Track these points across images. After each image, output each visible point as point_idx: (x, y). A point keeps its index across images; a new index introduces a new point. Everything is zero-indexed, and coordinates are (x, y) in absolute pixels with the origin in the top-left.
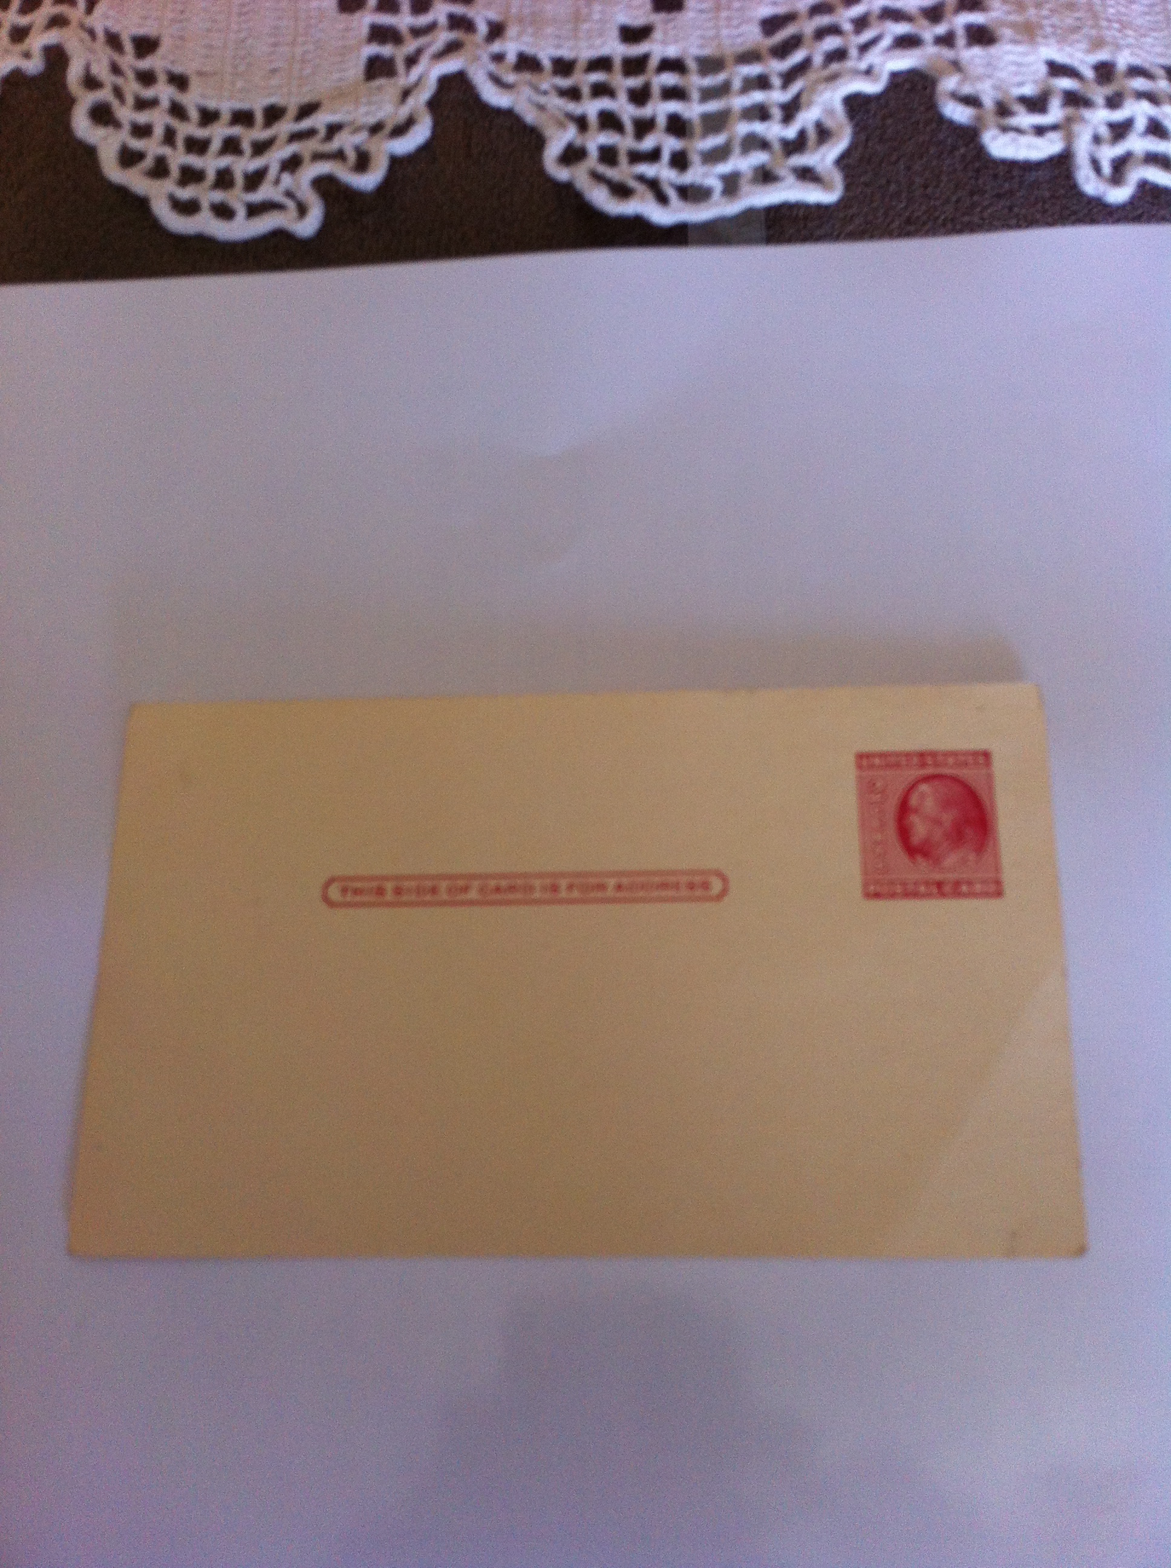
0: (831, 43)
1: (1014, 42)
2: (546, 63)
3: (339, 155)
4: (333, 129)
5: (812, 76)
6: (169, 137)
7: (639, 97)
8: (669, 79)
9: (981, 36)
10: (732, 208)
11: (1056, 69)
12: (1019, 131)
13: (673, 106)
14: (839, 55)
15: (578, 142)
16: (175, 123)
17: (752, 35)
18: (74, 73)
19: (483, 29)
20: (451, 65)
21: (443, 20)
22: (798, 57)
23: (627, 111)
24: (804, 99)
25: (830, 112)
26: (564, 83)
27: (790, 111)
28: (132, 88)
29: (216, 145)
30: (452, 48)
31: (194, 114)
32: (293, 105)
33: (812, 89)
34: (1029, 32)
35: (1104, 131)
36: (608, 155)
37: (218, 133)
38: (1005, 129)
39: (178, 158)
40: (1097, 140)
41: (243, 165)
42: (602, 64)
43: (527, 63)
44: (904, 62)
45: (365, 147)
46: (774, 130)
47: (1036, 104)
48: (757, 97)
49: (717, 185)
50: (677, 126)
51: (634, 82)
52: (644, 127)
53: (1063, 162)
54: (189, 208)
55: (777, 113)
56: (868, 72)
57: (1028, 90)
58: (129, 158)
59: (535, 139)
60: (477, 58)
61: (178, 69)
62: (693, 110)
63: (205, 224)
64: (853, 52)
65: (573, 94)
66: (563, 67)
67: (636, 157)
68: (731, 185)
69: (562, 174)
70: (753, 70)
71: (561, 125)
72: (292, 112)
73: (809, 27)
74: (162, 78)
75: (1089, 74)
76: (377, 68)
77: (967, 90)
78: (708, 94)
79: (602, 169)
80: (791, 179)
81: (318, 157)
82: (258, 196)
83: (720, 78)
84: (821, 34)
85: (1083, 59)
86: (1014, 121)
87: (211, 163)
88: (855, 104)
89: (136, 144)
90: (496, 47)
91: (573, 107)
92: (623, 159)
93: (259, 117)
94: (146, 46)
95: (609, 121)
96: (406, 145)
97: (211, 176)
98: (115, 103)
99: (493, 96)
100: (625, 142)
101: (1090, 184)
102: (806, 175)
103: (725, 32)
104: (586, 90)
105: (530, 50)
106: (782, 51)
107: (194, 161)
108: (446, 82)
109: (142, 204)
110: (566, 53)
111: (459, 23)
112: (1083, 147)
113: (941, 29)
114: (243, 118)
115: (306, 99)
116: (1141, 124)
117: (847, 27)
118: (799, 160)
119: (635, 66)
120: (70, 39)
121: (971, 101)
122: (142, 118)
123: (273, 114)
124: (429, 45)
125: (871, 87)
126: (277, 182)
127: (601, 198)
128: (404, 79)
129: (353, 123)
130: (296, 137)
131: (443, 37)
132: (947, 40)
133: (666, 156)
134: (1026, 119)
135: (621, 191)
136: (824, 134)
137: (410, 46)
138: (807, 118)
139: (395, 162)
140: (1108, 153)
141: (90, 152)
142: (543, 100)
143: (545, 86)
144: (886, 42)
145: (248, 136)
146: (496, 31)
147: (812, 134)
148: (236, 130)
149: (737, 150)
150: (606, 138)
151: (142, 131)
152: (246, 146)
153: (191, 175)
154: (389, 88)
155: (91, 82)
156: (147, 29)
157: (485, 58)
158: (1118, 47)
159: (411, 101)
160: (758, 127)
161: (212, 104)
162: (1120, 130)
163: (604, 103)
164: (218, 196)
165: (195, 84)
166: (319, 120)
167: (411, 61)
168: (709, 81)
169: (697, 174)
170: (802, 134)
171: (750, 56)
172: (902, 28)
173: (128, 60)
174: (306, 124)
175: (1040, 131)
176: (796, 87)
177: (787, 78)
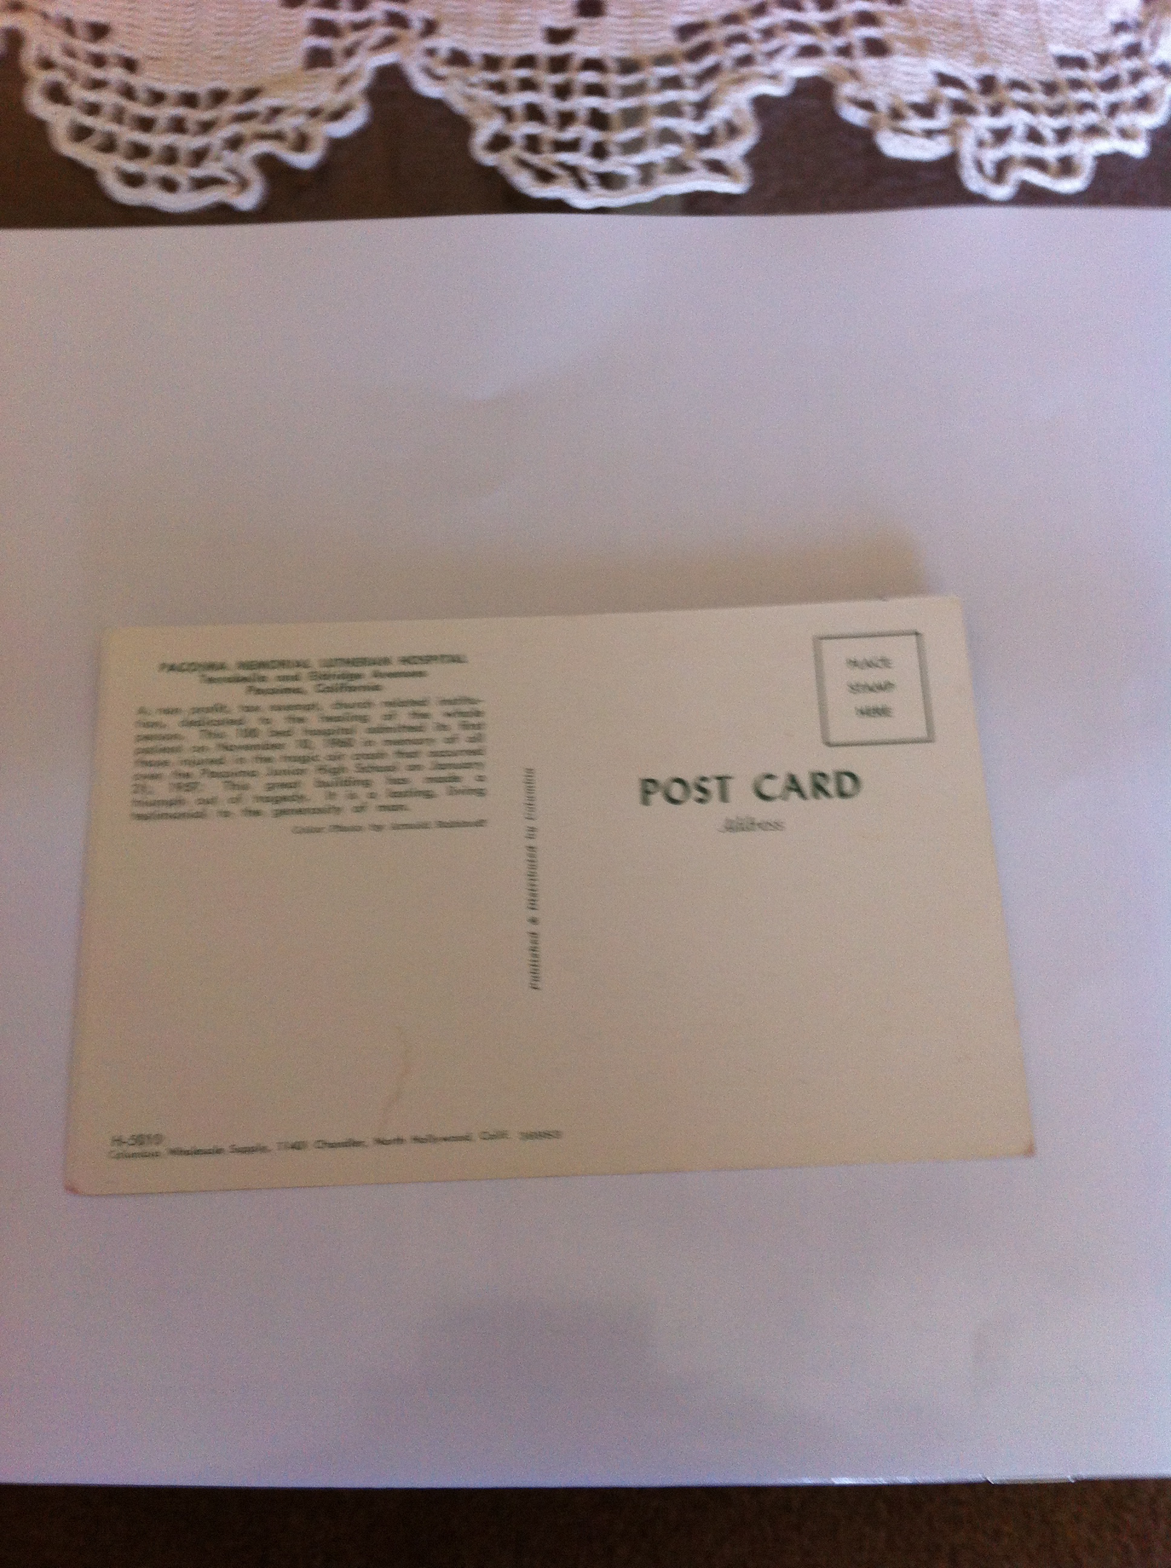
0: (740, 49)
2: (476, 59)
3: (280, 136)
4: (276, 112)
5: (723, 78)
6: (118, 115)
7: (562, 92)
8: (590, 77)
9: (877, 48)
11: (945, 80)
12: (910, 133)
13: (594, 102)
14: (746, 61)
15: (505, 131)
17: (668, 41)
18: (29, 56)
19: (417, 25)
20: (386, 58)
21: (379, 15)
22: (708, 61)
24: (715, 100)
25: (738, 111)
26: (493, 77)
27: (702, 108)
28: (83, 69)
29: (161, 124)
30: (388, 42)
31: (143, 95)
32: (236, 90)
33: (723, 89)
34: (920, 46)
37: (165, 113)
38: (896, 131)
41: (187, 143)
43: (458, 58)
44: (807, 69)
45: (304, 129)
46: (686, 126)
47: (926, 110)
48: (671, 95)
49: (633, 173)
53: (949, 164)
54: (135, 181)
55: (688, 109)
57: (919, 98)
60: (411, 53)
61: (127, 53)
64: (760, 58)
65: (500, 87)
66: (492, 63)
67: (558, 146)
70: (668, 71)
71: (488, 115)
72: (235, 95)
74: (113, 61)
75: (973, 84)
77: (864, 95)
78: (625, 91)
79: (527, 156)
80: (702, 170)
81: (258, 137)
82: (201, 171)
83: (637, 78)
84: (730, 41)
86: (903, 124)
87: (157, 140)
89: (88, 121)
90: (429, 43)
91: (500, 99)
93: (204, 100)
94: (99, 31)
96: (343, 129)
97: (157, 151)
98: (67, 83)
99: (428, 88)
102: (717, 167)
103: (642, 37)
104: (512, 85)
105: (462, 47)
107: (141, 138)
108: (380, 72)
109: (91, 175)
110: (495, 50)
113: (839, 41)
114: (189, 100)
115: (247, 85)
116: (1020, 131)
117: (755, 36)
118: (710, 153)
120: (29, 25)
121: (867, 105)
122: (92, 96)
123: (219, 97)
124: (367, 38)
125: (777, 90)
126: (220, 158)
128: (343, 69)
129: (289, 108)
130: (238, 118)
131: (381, 32)
132: (845, 51)
133: (586, 145)
135: (544, 177)
137: (351, 38)
138: (717, 115)
141: (41, 128)
142: (471, 91)
143: (474, 79)
144: (790, 51)
145: (194, 116)
146: (430, 28)
148: (181, 111)
149: (652, 142)
150: (532, 128)
151: (93, 109)
152: (191, 124)
153: (140, 152)
154: (327, 76)
155: (44, 63)
156: (100, 17)
157: (419, 52)
158: (997, 62)
159: (348, 90)
160: (672, 123)
161: (160, 86)
163: (529, 97)
164: (164, 170)
165: (144, 67)
166: (261, 104)
167: (349, 52)
168: (627, 80)
170: (712, 131)
172: (804, 39)
173: (80, 43)
174: (248, 107)
176: (709, 87)
177: (700, 79)
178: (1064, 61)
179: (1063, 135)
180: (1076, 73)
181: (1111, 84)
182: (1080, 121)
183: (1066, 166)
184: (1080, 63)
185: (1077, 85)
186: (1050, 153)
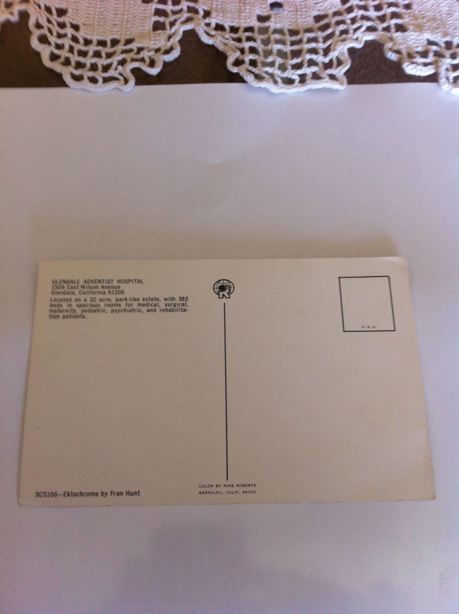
0: (342, 27)
1: (414, 31)
2: (227, 28)
3: (142, 60)
4: (140, 50)
5: (335, 39)
7: (266, 42)
8: (277, 36)
9: (401, 28)
10: (303, 89)
11: (431, 43)
13: (279, 47)
14: (345, 32)
17: (310, 22)
18: (32, 22)
19: (202, 13)
20: (189, 27)
22: (329, 31)
23: (260, 46)
25: (343, 54)
26: (235, 36)
27: (326, 51)
29: (91, 53)
30: (189, 20)
31: (82, 41)
34: (420, 28)
35: (450, 67)
36: (253, 63)
37: (92, 49)
38: (411, 63)
39: (75, 58)
40: (447, 70)
41: (101, 62)
42: (250, 29)
43: (219, 28)
44: (370, 37)
45: (153, 57)
47: (425, 54)
48: (313, 45)
49: (297, 78)
51: (264, 37)
52: (268, 53)
54: (79, 78)
55: (321, 52)
56: (357, 39)
57: (420, 49)
58: (54, 57)
60: (200, 24)
62: (288, 48)
63: (85, 84)
65: (239, 40)
66: (234, 30)
68: (303, 78)
69: (234, 70)
70: (311, 35)
71: (235, 51)
73: (333, 20)
74: (68, 25)
75: (443, 45)
77: (396, 48)
79: (251, 68)
81: (133, 60)
82: (108, 74)
83: (298, 38)
85: (440, 40)
86: (415, 60)
87: (89, 61)
89: (57, 52)
90: (207, 21)
91: (238, 45)
92: (259, 65)
93: (109, 43)
94: (61, 12)
95: (253, 50)
96: (170, 58)
97: (88, 65)
99: (206, 40)
100: (260, 58)
101: (445, 86)
102: (332, 77)
104: (244, 39)
105: (221, 23)
106: (322, 29)
108: (186, 33)
110: (235, 24)
111: (192, 10)
112: (443, 71)
113: (385, 25)
114: (102, 43)
115: (128, 37)
121: (398, 52)
122: (60, 42)
123: (115, 42)
124: (180, 18)
126: (116, 69)
127: (250, 79)
128: (169, 31)
129: (147, 48)
131: (185, 15)
132: (387, 29)
134: (419, 60)
135: (259, 78)
136: (340, 62)
137: (172, 18)
138: (333, 55)
140: (452, 75)
142: (226, 42)
143: (227, 36)
144: (363, 29)
145: (104, 51)
146: (207, 14)
147: (335, 61)
148: (100, 48)
150: (253, 56)
151: (59, 47)
153: (79, 65)
154: (162, 35)
157: (203, 24)
159: (172, 40)
161: (89, 37)
162: (456, 67)
163: (251, 44)
164: (91, 74)
165: (82, 28)
166: (134, 46)
167: (172, 24)
168: (294, 38)
169: (290, 73)
171: (310, 30)
174: (129, 47)
176: (329, 42)
177: (326, 39)
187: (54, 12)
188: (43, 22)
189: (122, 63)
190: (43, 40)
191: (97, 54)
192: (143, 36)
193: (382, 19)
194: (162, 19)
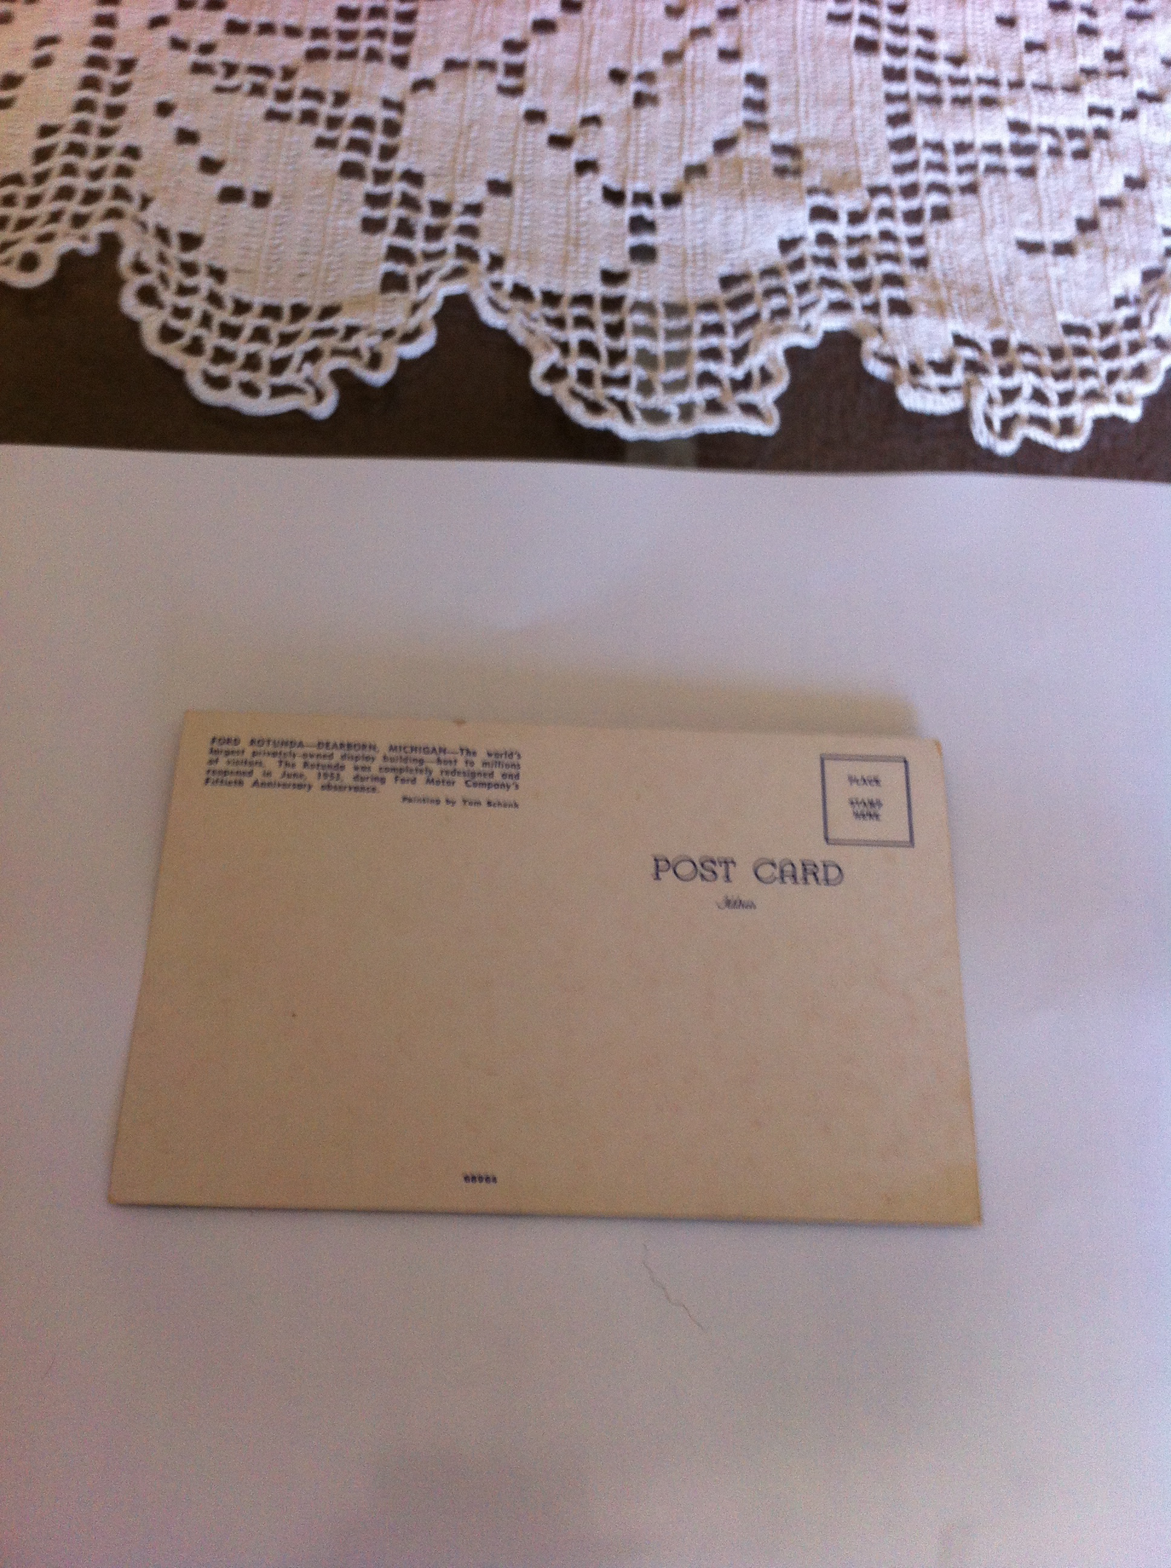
0: (777, 302)
1: (928, 315)
2: (538, 295)
3: (355, 353)
4: (351, 331)
5: (759, 327)
6: (206, 320)
7: (615, 330)
8: (640, 318)
9: (901, 308)
10: (686, 431)
11: (960, 341)
12: (927, 388)
13: (642, 342)
14: (782, 313)
15: (561, 363)
16: (211, 309)
17: (712, 289)
18: (125, 259)
19: (485, 259)
20: (456, 287)
21: (451, 248)
22: (749, 310)
23: (603, 341)
24: (752, 347)
25: (773, 359)
26: (551, 312)
27: (739, 355)
28: (176, 276)
29: (247, 332)
30: (458, 273)
31: (229, 305)
32: (317, 304)
33: (760, 338)
34: (941, 309)
35: (997, 395)
36: (585, 377)
37: (250, 322)
38: (915, 386)
39: (212, 340)
40: (990, 401)
41: (269, 352)
42: (584, 299)
43: (521, 292)
44: (836, 323)
45: (376, 349)
46: (725, 370)
47: (944, 367)
48: (713, 341)
49: (675, 411)
50: (646, 359)
51: (612, 318)
52: (616, 357)
53: (962, 417)
54: (219, 383)
55: (728, 356)
56: (807, 329)
57: (938, 356)
58: (168, 334)
59: (523, 357)
60: (479, 285)
61: (218, 264)
62: (660, 347)
63: (233, 398)
64: (795, 311)
65: (559, 323)
66: (551, 299)
67: (608, 381)
68: (687, 412)
69: (545, 389)
70: (711, 318)
71: (547, 348)
72: (316, 311)
73: (759, 287)
74: (203, 271)
75: (987, 347)
76: (393, 283)
77: (887, 350)
78: (671, 334)
79: (580, 389)
80: (737, 412)
81: (336, 352)
82: (281, 380)
83: (683, 322)
84: (769, 293)
85: (984, 336)
86: (924, 380)
87: (242, 348)
88: (793, 355)
89: (176, 324)
90: (496, 276)
91: (557, 334)
92: (598, 382)
93: (287, 313)
94: (190, 241)
95: (588, 348)
96: (414, 350)
97: (241, 358)
98: (160, 288)
99: (490, 317)
100: (600, 368)
101: (983, 437)
102: (750, 409)
103: (689, 286)
104: (570, 321)
105: (523, 282)
106: (735, 304)
107: (228, 344)
108: (449, 300)
109: (178, 375)
110: (555, 287)
111: (463, 252)
112: (978, 407)
113: (868, 299)
114: (272, 311)
115: (328, 302)
116: (1027, 391)
117: (792, 290)
118: (745, 397)
119: (612, 304)
120: (126, 231)
121: (891, 361)
122: (184, 302)
123: (299, 311)
124: (439, 269)
125: (808, 342)
126: (299, 369)
127: (577, 412)
128: (415, 294)
129: (366, 328)
130: (318, 333)
131: (450, 263)
132: (873, 308)
133: (634, 382)
134: (933, 379)
135: (594, 408)
136: (766, 377)
137: (422, 267)
138: (754, 362)
139: (404, 364)
140: (999, 413)
141: (133, 327)
142: (533, 325)
143: (535, 313)
144: (823, 304)
145: (277, 328)
146: (497, 262)
147: (756, 376)
148: (266, 322)
149: (693, 381)
150: (585, 363)
151: (182, 313)
152: (274, 335)
153: (222, 356)
154: (401, 301)
155: (140, 268)
156: (194, 229)
157: (486, 285)
158: (1011, 327)
159: (420, 314)
160: (712, 367)
161: (246, 298)
162: (1010, 395)
163: (585, 334)
164: (246, 376)
165: (231, 278)
166: (339, 322)
167: (422, 280)
168: (674, 324)
169: (660, 400)
170: (748, 376)
171: (709, 306)
172: (836, 295)
173: (174, 251)
174: (327, 323)
175: (944, 390)
176: (746, 335)
177: (739, 327)
178: (1069, 329)
179: (1066, 398)
180: (1081, 341)
181: (1111, 353)
182: (1082, 386)
183: (1067, 427)
184: (1085, 331)
185: (1081, 352)
186: (1054, 414)
187: (175, 241)
188: (149, 258)
189: (313, 356)
190: (147, 296)
191: (261, 334)
192: (359, 302)
193: (864, 286)
194: (401, 268)
